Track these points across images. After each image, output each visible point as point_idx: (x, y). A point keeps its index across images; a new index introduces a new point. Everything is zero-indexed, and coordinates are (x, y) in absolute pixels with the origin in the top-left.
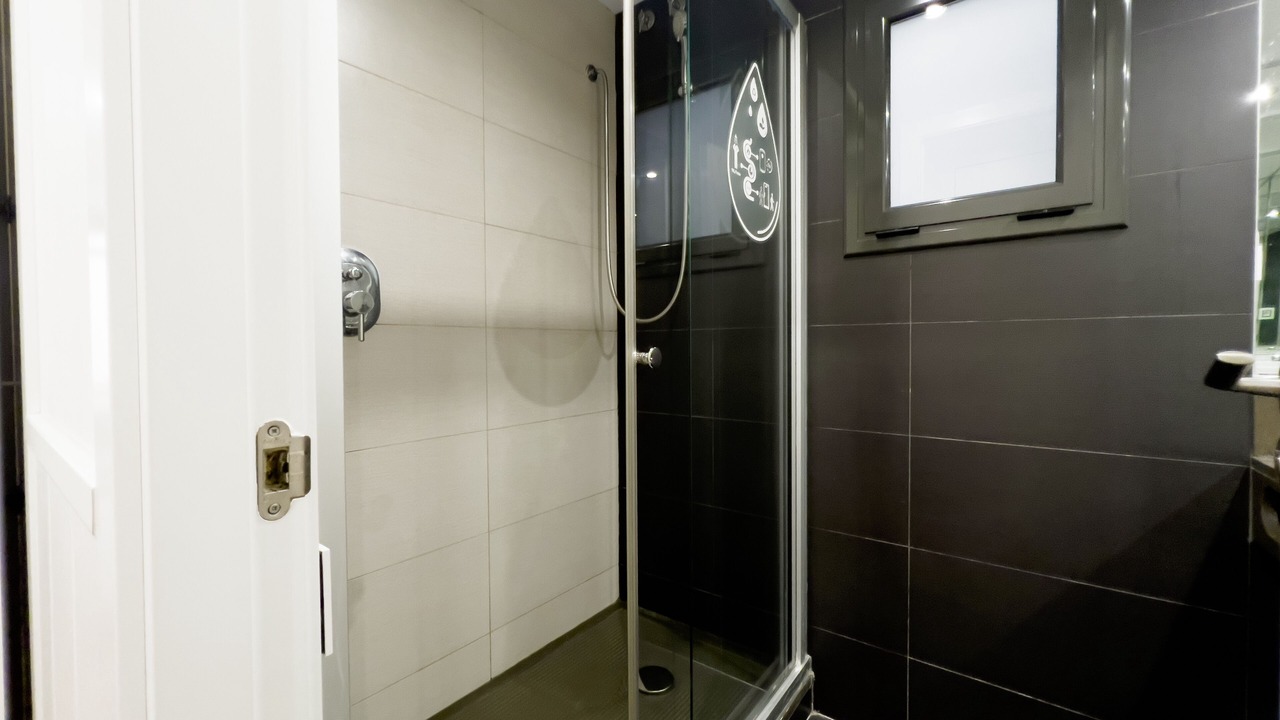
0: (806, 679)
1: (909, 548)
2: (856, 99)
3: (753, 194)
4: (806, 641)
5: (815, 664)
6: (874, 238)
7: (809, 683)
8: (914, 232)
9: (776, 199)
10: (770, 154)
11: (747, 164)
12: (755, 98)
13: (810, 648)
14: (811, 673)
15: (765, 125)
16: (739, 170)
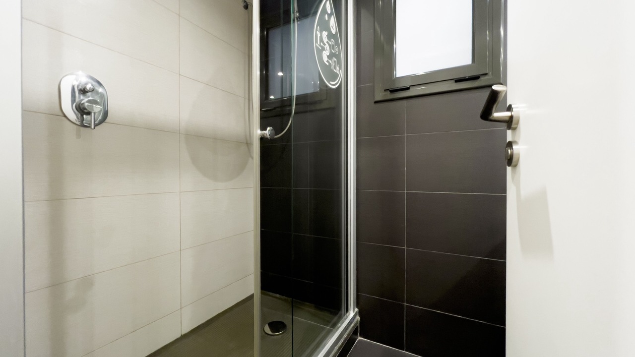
0: (355, 320)
1: (405, 248)
2: (380, 32)
3: (327, 61)
4: (356, 301)
5: (360, 313)
6: (389, 92)
7: (357, 322)
8: (408, 89)
9: (340, 68)
10: (337, 43)
11: (325, 44)
12: (329, 12)
13: (358, 304)
14: (358, 318)
15: (334, 27)
16: (320, 45)
